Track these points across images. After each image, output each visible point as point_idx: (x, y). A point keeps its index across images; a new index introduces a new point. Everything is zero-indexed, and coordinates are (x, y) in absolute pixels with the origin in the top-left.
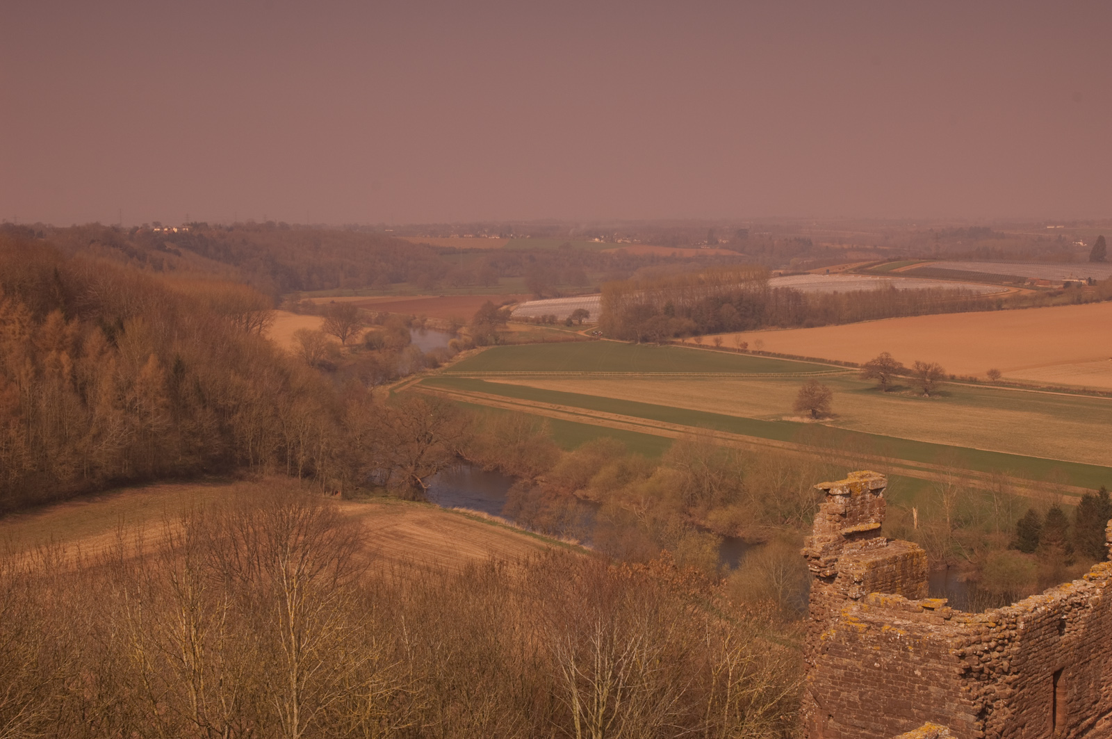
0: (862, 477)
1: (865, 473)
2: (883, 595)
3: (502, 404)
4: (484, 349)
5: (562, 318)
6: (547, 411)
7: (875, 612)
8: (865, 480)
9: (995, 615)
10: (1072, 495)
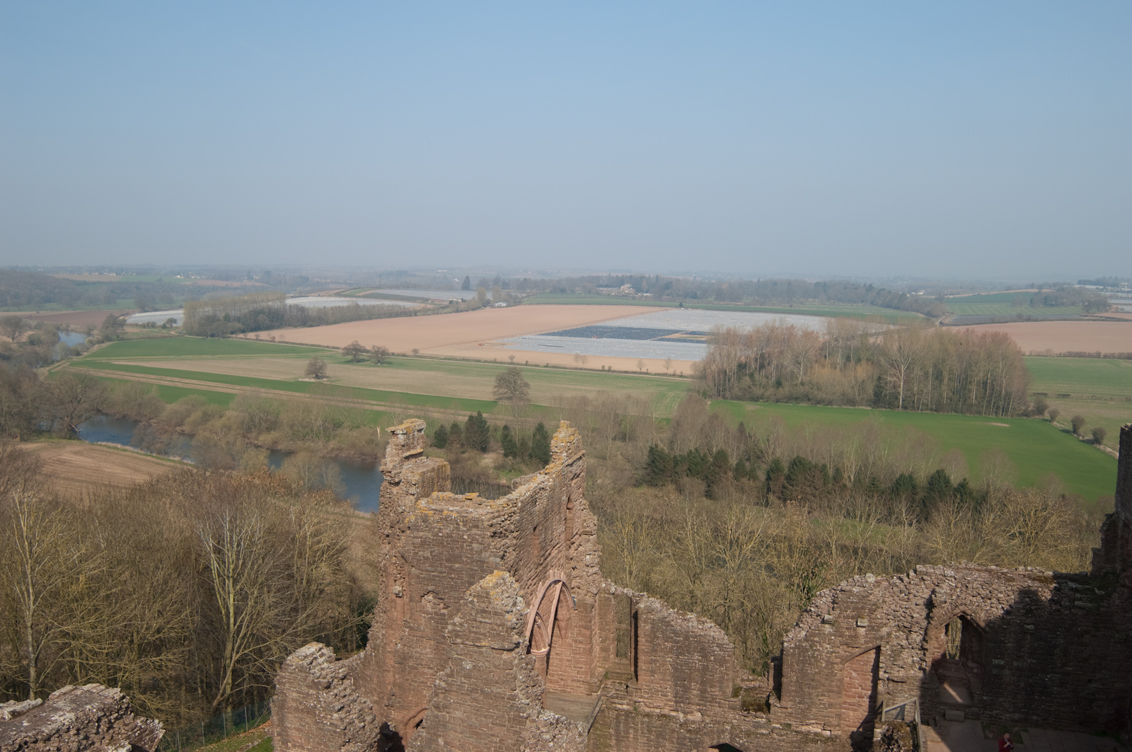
0: (412, 423)
1: (413, 420)
2: (440, 493)
3: (125, 377)
4: (110, 343)
5: (160, 323)
6: (154, 380)
7: (436, 503)
8: (414, 424)
9: (505, 500)
10: (460, 415)
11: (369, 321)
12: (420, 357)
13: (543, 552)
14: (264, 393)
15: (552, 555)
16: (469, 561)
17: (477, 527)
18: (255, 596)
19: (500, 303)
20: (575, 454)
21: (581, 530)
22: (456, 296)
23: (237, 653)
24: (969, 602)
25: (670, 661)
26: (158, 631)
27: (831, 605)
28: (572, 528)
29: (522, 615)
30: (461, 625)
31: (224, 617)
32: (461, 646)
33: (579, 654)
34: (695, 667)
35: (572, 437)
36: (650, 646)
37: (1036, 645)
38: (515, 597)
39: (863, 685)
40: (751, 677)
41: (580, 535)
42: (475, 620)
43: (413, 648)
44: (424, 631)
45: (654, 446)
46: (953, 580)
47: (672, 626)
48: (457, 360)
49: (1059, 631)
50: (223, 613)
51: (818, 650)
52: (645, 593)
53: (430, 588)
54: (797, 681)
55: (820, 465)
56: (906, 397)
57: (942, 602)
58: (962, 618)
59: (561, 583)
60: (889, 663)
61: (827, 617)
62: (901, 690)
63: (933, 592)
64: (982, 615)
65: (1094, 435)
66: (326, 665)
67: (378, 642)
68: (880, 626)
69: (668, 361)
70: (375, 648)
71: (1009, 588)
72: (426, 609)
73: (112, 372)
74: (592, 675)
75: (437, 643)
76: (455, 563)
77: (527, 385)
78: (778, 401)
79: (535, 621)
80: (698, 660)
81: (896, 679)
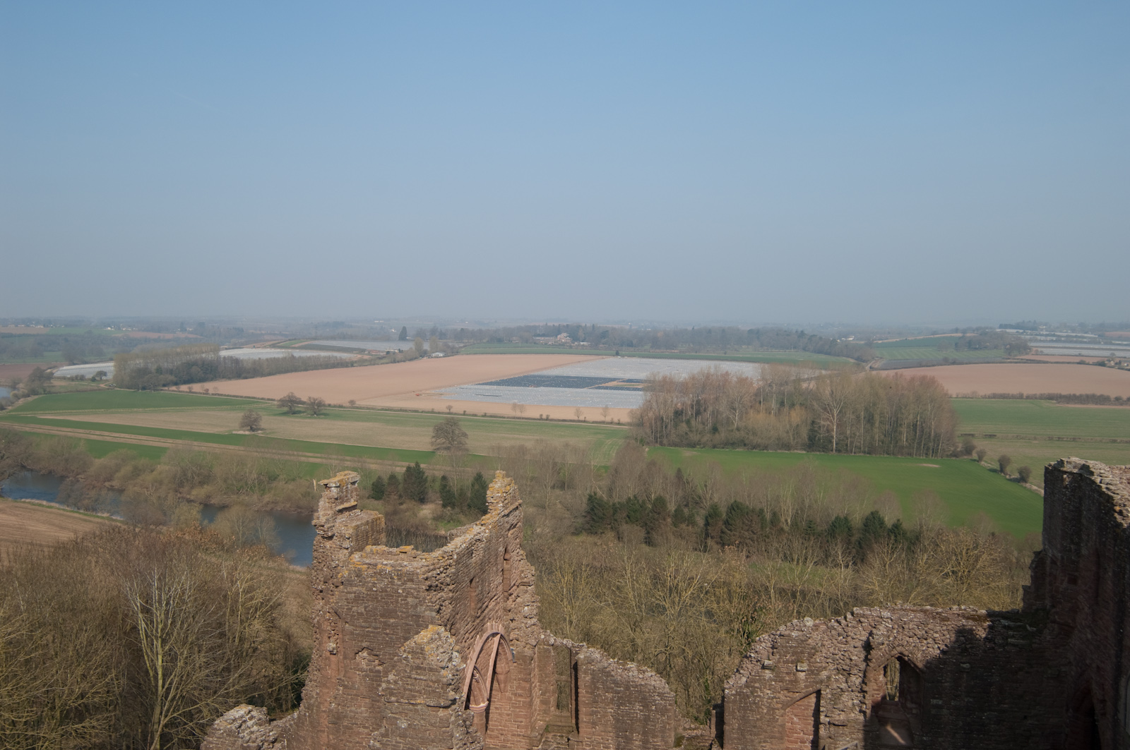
0: (346, 475)
1: (346, 472)
2: (374, 547)
3: (52, 432)
4: (36, 397)
5: (90, 376)
7: (370, 557)
8: (347, 477)
9: (440, 552)
10: (399, 466)
11: (305, 373)
12: (357, 408)
13: (480, 605)
14: (197, 446)
15: (490, 607)
16: (404, 615)
17: (412, 580)
18: (184, 656)
19: (437, 353)
20: (511, 504)
21: (519, 581)
22: (393, 347)
23: (166, 716)
24: (906, 643)
25: (611, 713)
26: (82, 696)
27: (771, 650)
28: (510, 579)
29: (457, 671)
30: (396, 682)
31: (152, 679)
32: (396, 704)
33: (517, 707)
34: (637, 717)
35: (508, 488)
36: (590, 697)
37: (972, 683)
38: (450, 652)
39: (805, 730)
40: (693, 726)
41: (518, 586)
42: (410, 677)
43: (348, 707)
44: (358, 689)
45: (593, 494)
46: (890, 621)
47: (612, 676)
48: (395, 411)
49: (994, 669)
50: (151, 675)
51: (759, 696)
52: (585, 644)
53: (364, 644)
54: (739, 728)
55: (758, 509)
56: (840, 440)
57: (879, 644)
58: (900, 659)
59: (499, 636)
60: (829, 706)
61: (767, 662)
62: (842, 734)
63: (871, 634)
64: (919, 655)
65: (1020, 473)
66: (255, 728)
67: (312, 701)
68: (820, 670)
69: (606, 409)
70: (309, 708)
71: (945, 628)
72: (360, 667)
73: (38, 426)
74: (533, 729)
75: (373, 701)
76: (389, 618)
77: (465, 435)
78: (714, 447)
79: (473, 675)
80: (639, 710)
81: (837, 723)
